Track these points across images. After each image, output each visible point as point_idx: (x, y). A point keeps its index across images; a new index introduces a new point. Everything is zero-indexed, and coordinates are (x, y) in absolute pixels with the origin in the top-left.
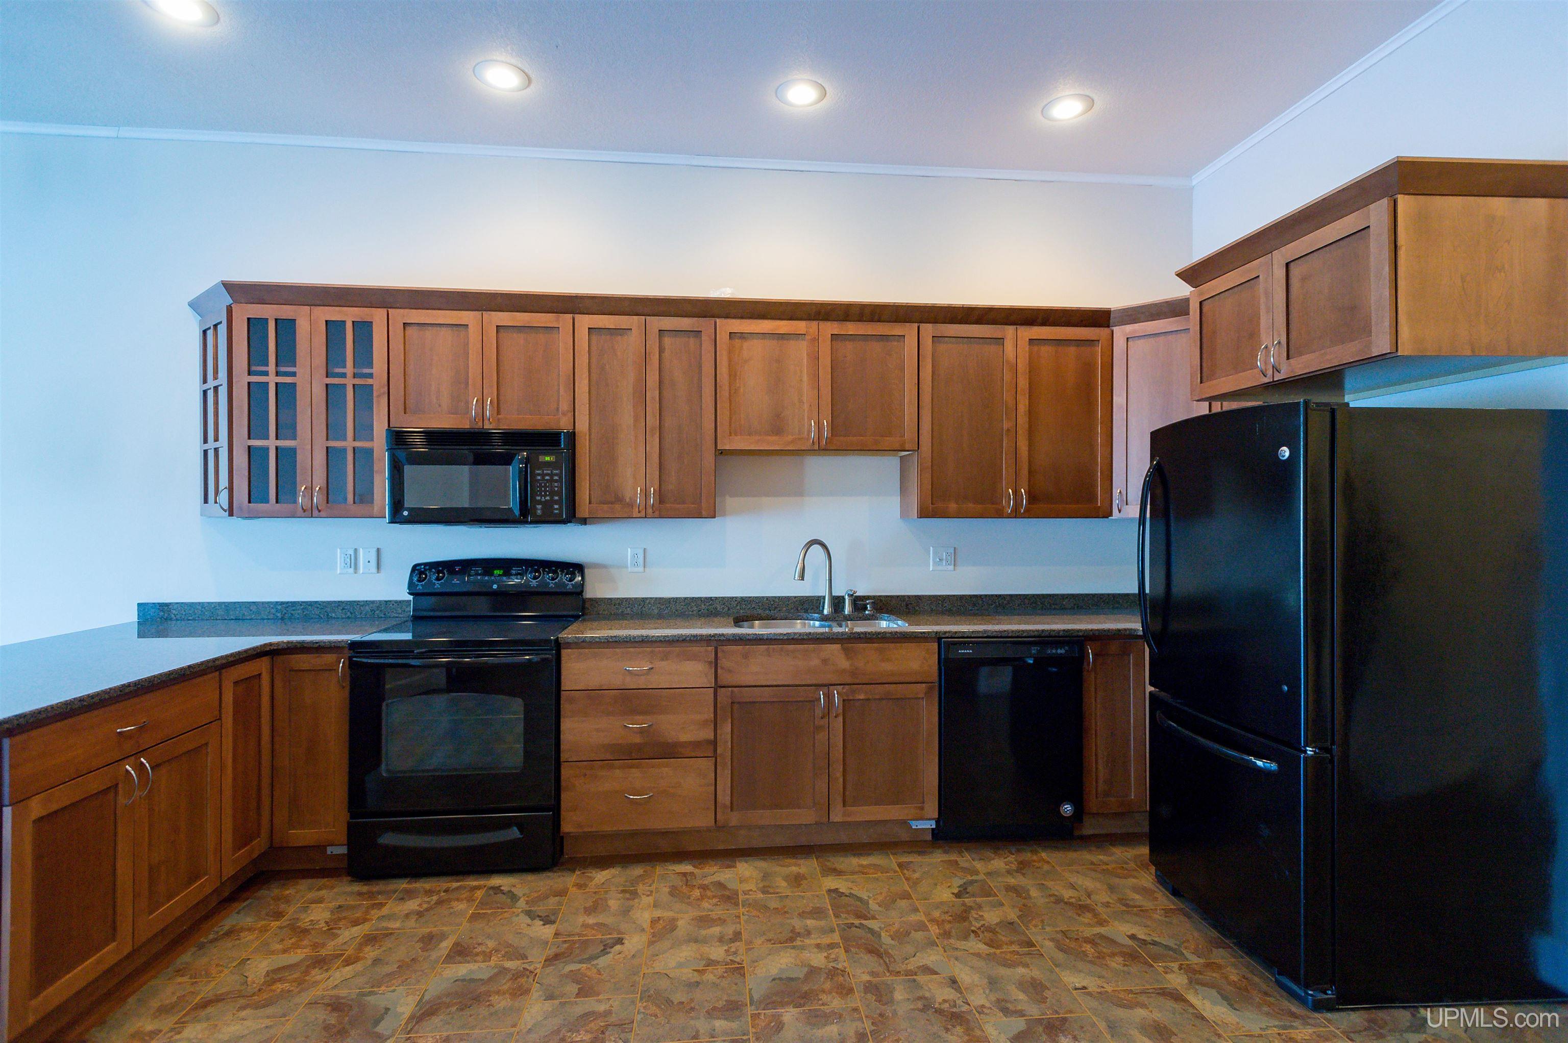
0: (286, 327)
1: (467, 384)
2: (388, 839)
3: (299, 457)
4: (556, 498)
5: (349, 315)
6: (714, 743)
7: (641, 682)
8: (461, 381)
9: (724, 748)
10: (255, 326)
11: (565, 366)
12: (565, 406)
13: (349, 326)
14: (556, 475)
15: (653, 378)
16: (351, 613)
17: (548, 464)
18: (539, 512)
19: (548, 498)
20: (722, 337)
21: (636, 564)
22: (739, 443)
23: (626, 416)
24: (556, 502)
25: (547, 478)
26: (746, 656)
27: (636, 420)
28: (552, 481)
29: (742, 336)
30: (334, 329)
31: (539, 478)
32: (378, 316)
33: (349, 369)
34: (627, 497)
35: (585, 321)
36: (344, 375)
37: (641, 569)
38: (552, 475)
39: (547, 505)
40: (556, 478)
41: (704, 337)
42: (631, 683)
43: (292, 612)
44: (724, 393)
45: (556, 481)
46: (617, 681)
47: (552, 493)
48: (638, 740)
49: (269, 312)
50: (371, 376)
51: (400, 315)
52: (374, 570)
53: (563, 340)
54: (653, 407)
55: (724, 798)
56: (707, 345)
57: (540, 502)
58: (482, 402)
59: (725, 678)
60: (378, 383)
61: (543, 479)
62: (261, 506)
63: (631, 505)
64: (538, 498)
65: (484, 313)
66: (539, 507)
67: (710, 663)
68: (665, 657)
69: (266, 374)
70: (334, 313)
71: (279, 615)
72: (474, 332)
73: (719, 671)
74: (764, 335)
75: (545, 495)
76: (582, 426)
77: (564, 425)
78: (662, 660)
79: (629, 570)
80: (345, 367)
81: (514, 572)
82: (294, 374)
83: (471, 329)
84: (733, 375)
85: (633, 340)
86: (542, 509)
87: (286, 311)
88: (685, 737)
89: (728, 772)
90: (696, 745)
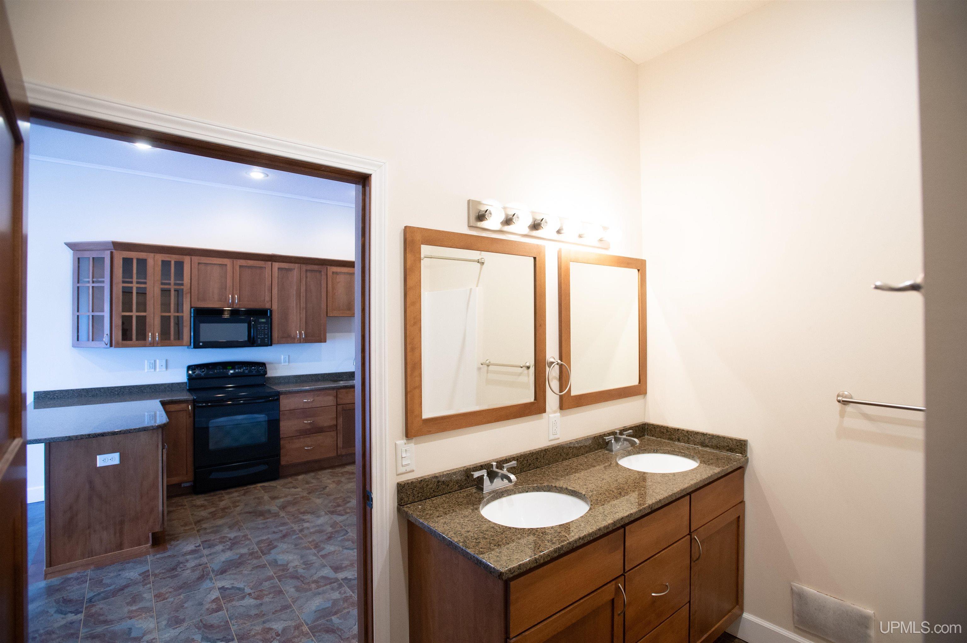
0: (142, 263)
1: (226, 289)
2: (214, 476)
3: (148, 320)
4: (266, 336)
5: (173, 259)
6: (336, 426)
7: (310, 405)
8: (223, 287)
9: (340, 427)
10: (127, 262)
11: (268, 283)
12: (267, 298)
13: (173, 263)
14: (266, 327)
15: (303, 289)
16: (154, 390)
17: (263, 323)
18: (259, 342)
19: (263, 336)
20: (330, 273)
21: (285, 362)
22: (335, 313)
23: (293, 302)
24: (266, 338)
25: (262, 328)
26: (347, 393)
27: (296, 305)
28: (264, 329)
29: (337, 273)
30: (166, 264)
31: (259, 328)
32: (187, 260)
33: (172, 281)
34: (293, 335)
35: (276, 265)
36: (169, 284)
37: (287, 364)
38: (264, 327)
39: (263, 339)
40: (266, 328)
41: (323, 273)
42: (306, 406)
43: (124, 391)
44: (330, 294)
45: (266, 329)
46: (301, 406)
47: (265, 334)
48: (309, 427)
49: (134, 255)
50: (182, 284)
51: (196, 259)
52: (164, 369)
53: (267, 272)
54: (303, 300)
55: (340, 444)
56: (324, 277)
57: (259, 338)
58: (233, 298)
59: (340, 401)
60: (186, 287)
61: (261, 328)
62: (128, 342)
63: (294, 338)
64: (259, 336)
65: (234, 260)
66: (259, 340)
67: (334, 396)
68: (318, 396)
69: (132, 282)
70: (166, 257)
71: (116, 393)
72: (229, 268)
73: (338, 399)
74: (345, 273)
75: (262, 335)
76: (275, 307)
77: (267, 306)
78: (317, 396)
79: (282, 364)
80: (170, 280)
81: (236, 367)
82: (145, 283)
83: (228, 266)
84: (333, 288)
85: (295, 273)
86: (260, 341)
87: (142, 255)
88: (326, 424)
89: (341, 436)
90: (330, 427)
